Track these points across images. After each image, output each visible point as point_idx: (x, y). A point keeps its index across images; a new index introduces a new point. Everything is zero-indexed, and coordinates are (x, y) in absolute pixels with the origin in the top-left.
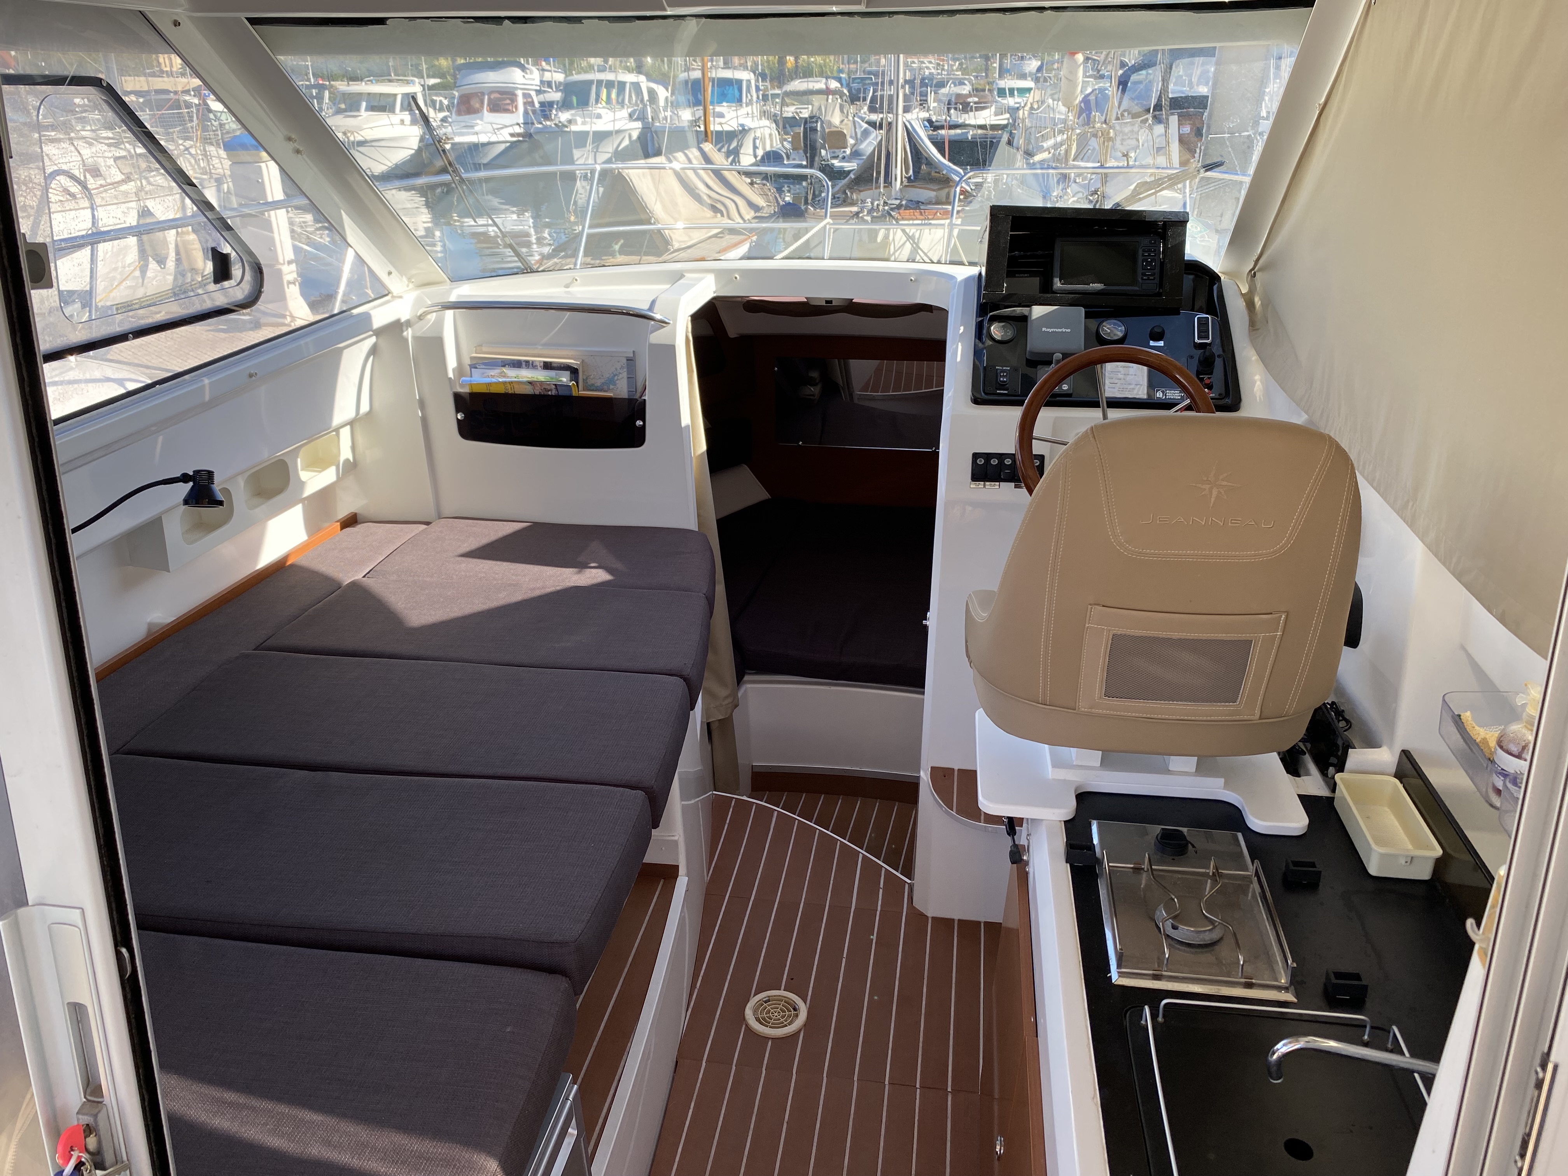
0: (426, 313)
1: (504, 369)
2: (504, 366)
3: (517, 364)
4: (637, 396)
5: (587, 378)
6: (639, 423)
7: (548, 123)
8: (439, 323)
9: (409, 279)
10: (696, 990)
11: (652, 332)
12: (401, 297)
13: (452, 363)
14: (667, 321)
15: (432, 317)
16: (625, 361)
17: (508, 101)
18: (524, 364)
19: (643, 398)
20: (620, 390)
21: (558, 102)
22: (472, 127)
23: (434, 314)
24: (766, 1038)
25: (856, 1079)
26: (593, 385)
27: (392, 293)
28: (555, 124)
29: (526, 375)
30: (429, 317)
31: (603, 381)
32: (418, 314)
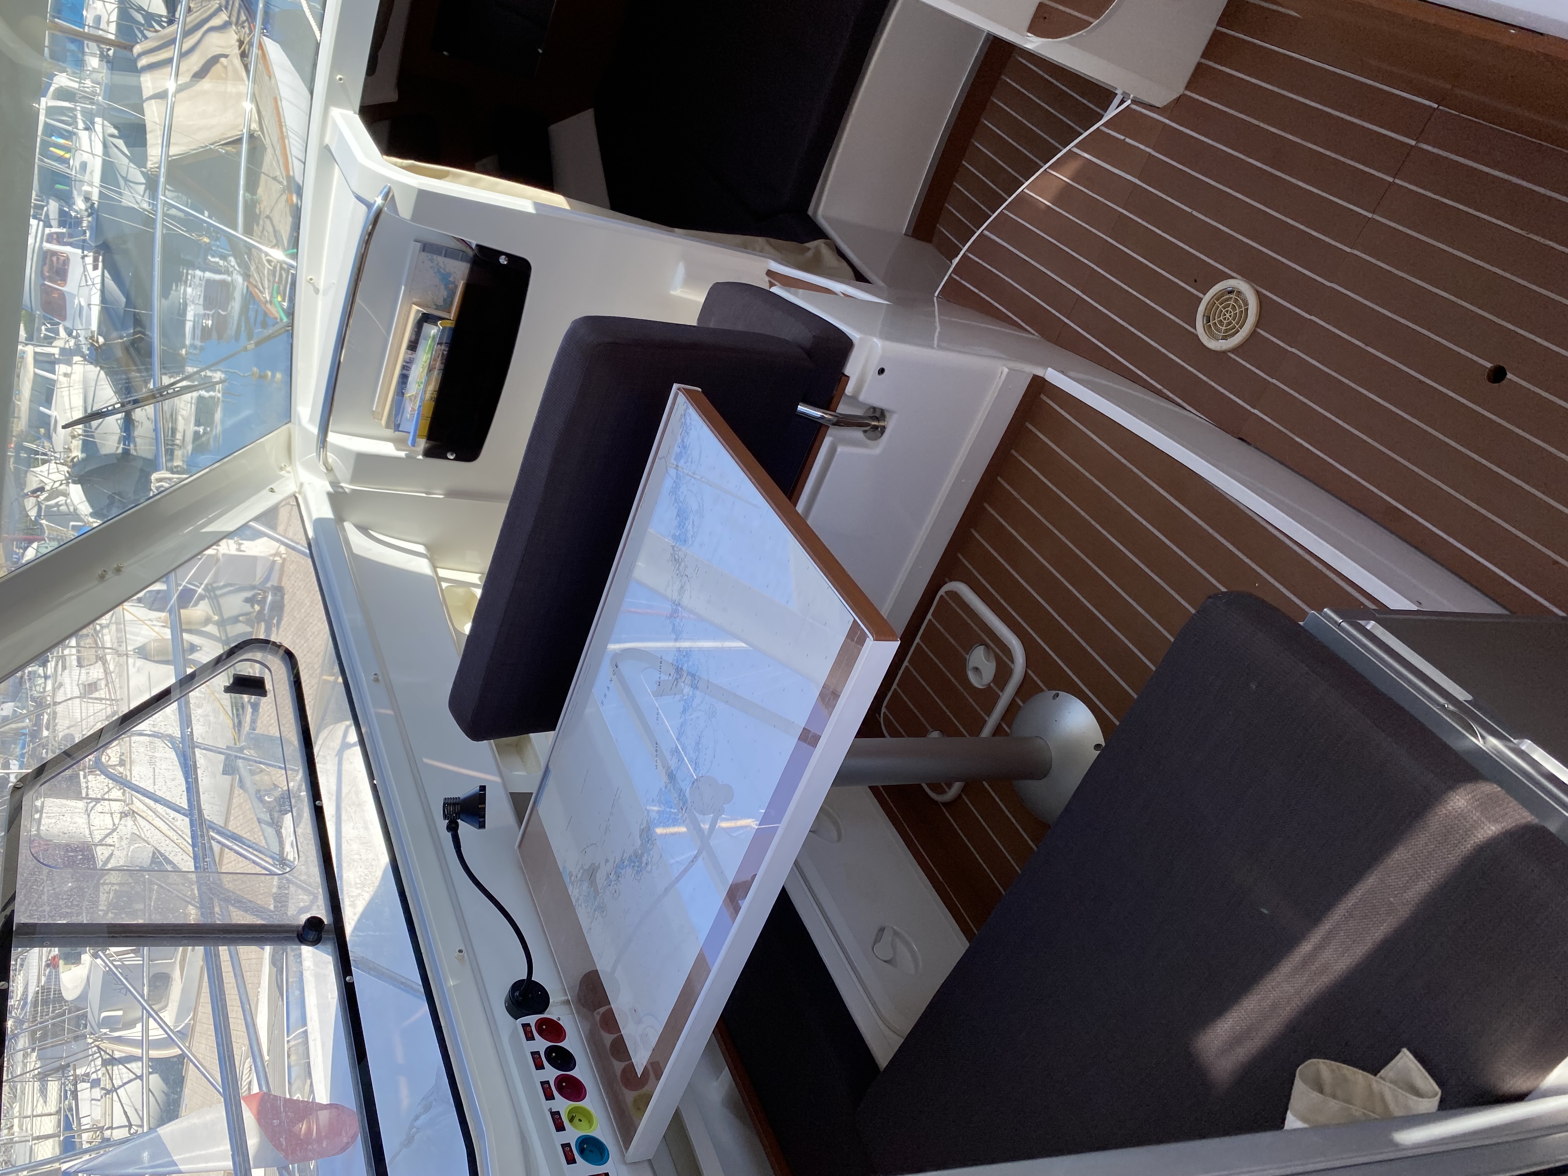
0: (326, 463)
1: (407, 395)
2: (403, 394)
3: (404, 378)
4: (471, 253)
5: (436, 305)
6: (503, 260)
7: (85, 224)
8: (342, 452)
9: (281, 469)
10: (1165, 391)
11: (397, 212)
12: (302, 485)
13: (388, 449)
14: (386, 190)
15: (331, 457)
16: (424, 254)
17: (54, 259)
18: (405, 372)
19: (474, 247)
20: (460, 271)
21: (60, 205)
22: (81, 307)
23: (328, 453)
24: (1253, 334)
25: (1348, 250)
26: (445, 300)
27: (295, 492)
28: (89, 216)
29: (418, 372)
30: (330, 460)
31: (443, 287)
32: (325, 471)
